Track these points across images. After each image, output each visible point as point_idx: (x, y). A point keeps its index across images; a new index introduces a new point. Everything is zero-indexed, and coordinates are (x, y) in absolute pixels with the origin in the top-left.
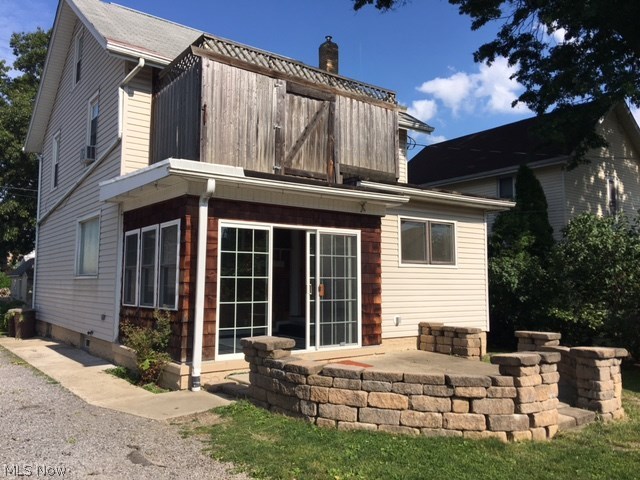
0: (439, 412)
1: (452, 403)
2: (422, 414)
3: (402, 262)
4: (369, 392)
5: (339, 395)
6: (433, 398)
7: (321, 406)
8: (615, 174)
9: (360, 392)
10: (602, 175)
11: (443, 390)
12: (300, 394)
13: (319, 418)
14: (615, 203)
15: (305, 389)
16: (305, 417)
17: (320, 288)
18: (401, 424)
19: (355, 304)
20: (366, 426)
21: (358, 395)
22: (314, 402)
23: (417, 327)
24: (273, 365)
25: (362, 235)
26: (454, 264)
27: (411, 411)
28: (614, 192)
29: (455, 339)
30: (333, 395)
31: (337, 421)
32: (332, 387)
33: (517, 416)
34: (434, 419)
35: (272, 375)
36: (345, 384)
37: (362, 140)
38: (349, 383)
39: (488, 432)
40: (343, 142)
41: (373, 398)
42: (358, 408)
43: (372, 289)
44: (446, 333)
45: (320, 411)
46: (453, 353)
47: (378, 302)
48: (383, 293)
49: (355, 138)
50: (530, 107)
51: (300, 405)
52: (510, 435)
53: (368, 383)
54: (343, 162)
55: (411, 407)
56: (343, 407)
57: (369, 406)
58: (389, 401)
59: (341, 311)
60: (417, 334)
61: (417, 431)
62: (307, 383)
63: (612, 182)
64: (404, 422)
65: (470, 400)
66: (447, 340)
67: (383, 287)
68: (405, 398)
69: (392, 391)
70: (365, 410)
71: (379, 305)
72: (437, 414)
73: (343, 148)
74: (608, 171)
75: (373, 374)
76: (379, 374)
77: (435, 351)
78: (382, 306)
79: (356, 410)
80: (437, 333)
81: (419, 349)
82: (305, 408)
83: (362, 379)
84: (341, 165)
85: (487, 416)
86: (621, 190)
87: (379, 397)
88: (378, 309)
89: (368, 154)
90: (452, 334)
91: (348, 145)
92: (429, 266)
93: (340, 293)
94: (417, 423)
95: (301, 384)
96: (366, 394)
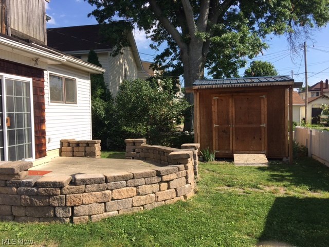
0: (153, 193)
1: (160, 186)
2: (144, 196)
3: (51, 102)
4: (112, 190)
5: (91, 197)
6: (150, 185)
7: (76, 208)
8: (126, 62)
9: (107, 192)
10: (121, 61)
11: (156, 179)
12: (56, 203)
13: (74, 218)
14: (126, 75)
15: (61, 199)
16: (61, 219)
17: (7, 120)
18: (133, 206)
19: (30, 131)
20: (111, 213)
21: (105, 194)
22: (69, 206)
23: (59, 143)
24: (19, 184)
25: (33, 82)
26: (76, 103)
27: (138, 197)
28: (126, 70)
29: (87, 148)
30: (86, 198)
31: (90, 216)
32: (85, 192)
33: (187, 186)
34: (151, 198)
35: (19, 194)
36: (95, 189)
37: (24, 13)
38: (99, 187)
39: (177, 198)
40: (12, 12)
41: (116, 194)
42: (105, 203)
43: (40, 120)
44: (80, 145)
45: (75, 212)
46: (85, 156)
47: (44, 129)
48: (47, 122)
49: (20, 11)
50: (97, 19)
51: (54, 212)
52: (185, 197)
53: (111, 184)
54: (12, 27)
55: (138, 194)
56: (95, 205)
57: (113, 199)
58: (126, 193)
59: (21, 136)
60: (59, 147)
61: (142, 207)
62: (61, 194)
63: (125, 65)
64: (135, 204)
65: (168, 182)
66: (81, 148)
67: (46, 118)
68: (135, 189)
69: (127, 186)
70: (110, 203)
71: (45, 130)
72: (152, 194)
73: (12, 16)
74: (124, 59)
75: (114, 177)
76: (119, 177)
77: (73, 156)
78: (46, 131)
79: (103, 204)
80: (74, 145)
81: (61, 156)
82: (60, 213)
83: (106, 182)
84: (11, 29)
85: (175, 189)
86: (128, 69)
87: (119, 192)
88: (43, 133)
89: (28, 25)
90: (85, 145)
91: (16, 15)
92: (64, 104)
93: (20, 124)
94: (142, 203)
95: (56, 195)
96: (110, 192)
